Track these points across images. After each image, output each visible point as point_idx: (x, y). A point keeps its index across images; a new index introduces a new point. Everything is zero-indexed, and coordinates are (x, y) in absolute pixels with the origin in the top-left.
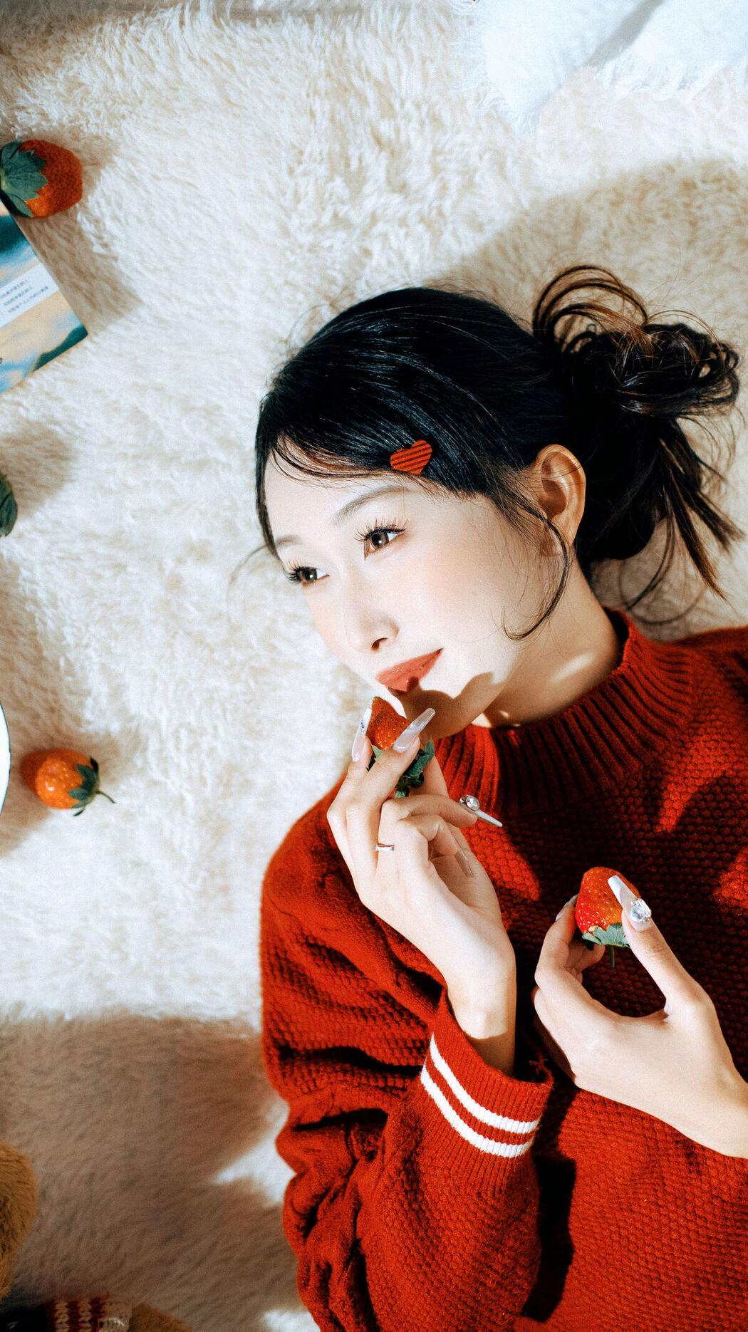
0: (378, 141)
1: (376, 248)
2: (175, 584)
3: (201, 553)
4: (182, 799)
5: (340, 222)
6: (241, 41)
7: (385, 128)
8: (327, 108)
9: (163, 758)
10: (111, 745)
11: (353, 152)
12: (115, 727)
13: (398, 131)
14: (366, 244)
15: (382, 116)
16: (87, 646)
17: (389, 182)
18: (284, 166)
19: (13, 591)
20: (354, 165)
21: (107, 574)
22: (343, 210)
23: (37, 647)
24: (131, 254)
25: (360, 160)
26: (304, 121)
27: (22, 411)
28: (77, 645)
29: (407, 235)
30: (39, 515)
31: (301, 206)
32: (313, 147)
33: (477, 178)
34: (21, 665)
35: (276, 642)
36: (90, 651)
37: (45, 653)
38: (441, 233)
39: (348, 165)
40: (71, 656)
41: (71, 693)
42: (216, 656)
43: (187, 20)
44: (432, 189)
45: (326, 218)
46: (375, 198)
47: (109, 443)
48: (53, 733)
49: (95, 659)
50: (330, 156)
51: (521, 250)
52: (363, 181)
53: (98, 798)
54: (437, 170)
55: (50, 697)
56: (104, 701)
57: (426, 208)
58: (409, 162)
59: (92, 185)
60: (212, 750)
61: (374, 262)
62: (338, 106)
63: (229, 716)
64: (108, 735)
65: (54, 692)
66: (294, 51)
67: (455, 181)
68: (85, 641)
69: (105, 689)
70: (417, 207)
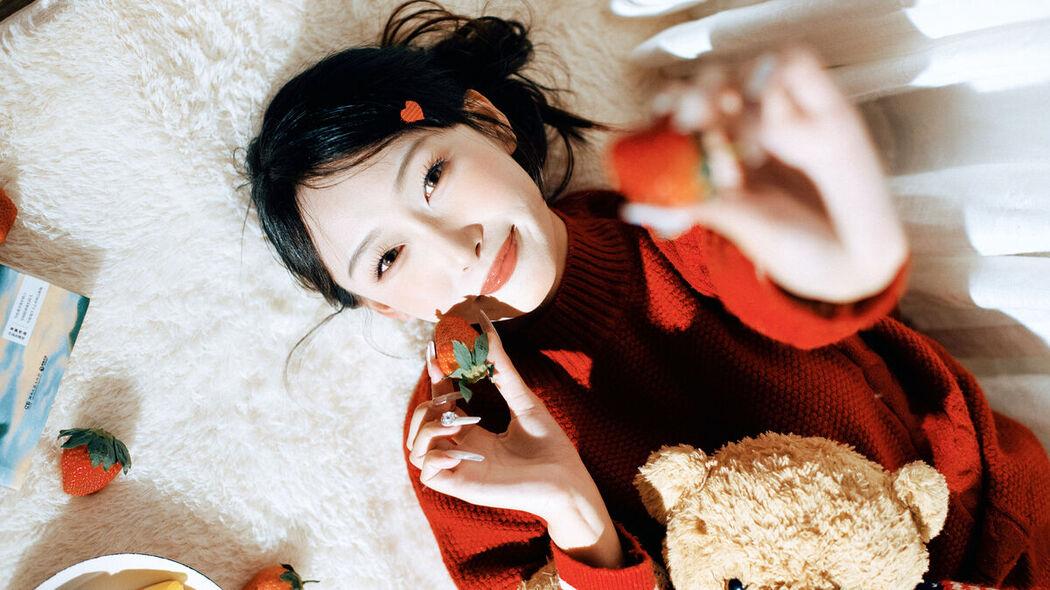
0: (182, 33)
1: (229, 106)
2: (254, 415)
3: (256, 383)
4: (355, 545)
5: (196, 106)
6: (52, 35)
7: (182, 23)
8: (137, 37)
9: (325, 530)
10: (287, 546)
11: (173, 54)
12: (283, 534)
13: (191, 18)
14: (222, 109)
15: (176, 17)
16: (230, 497)
17: (208, 56)
18: (137, 96)
19: (158, 498)
20: (179, 62)
21: (208, 442)
22: (192, 98)
23: (196, 521)
24: (76, 224)
25: (180, 55)
26: (128, 56)
27: (79, 379)
28: (222, 501)
29: (244, 83)
30: (138, 437)
31: (165, 114)
32: (145, 70)
33: (262, 13)
34: (197, 540)
35: (343, 404)
36: (233, 499)
37: (207, 522)
38: (264, 65)
39: (175, 64)
40: (224, 511)
41: (239, 533)
42: (313, 441)
43: (8, 47)
44: (239, 41)
45: (185, 109)
46: (205, 74)
47: (150, 357)
48: (247, 567)
49: (241, 501)
50: (160, 67)
51: (321, 40)
52: (192, 68)
53: (305, 586)
54: (232, 26)
55: (228, 546)
56: (263, 522)
57: (243, 57)
58: (211, 33)
59: (18, 196)
60: (352, 501)
61: (234, 116)
62: (143, 30)
63: (349, 474)
64: (281, 541)
65: (229, 541)
66: (91, 17)
67: (249, 26)
68: (225, 494)
69: (259, 515)
70: (237, 60)
